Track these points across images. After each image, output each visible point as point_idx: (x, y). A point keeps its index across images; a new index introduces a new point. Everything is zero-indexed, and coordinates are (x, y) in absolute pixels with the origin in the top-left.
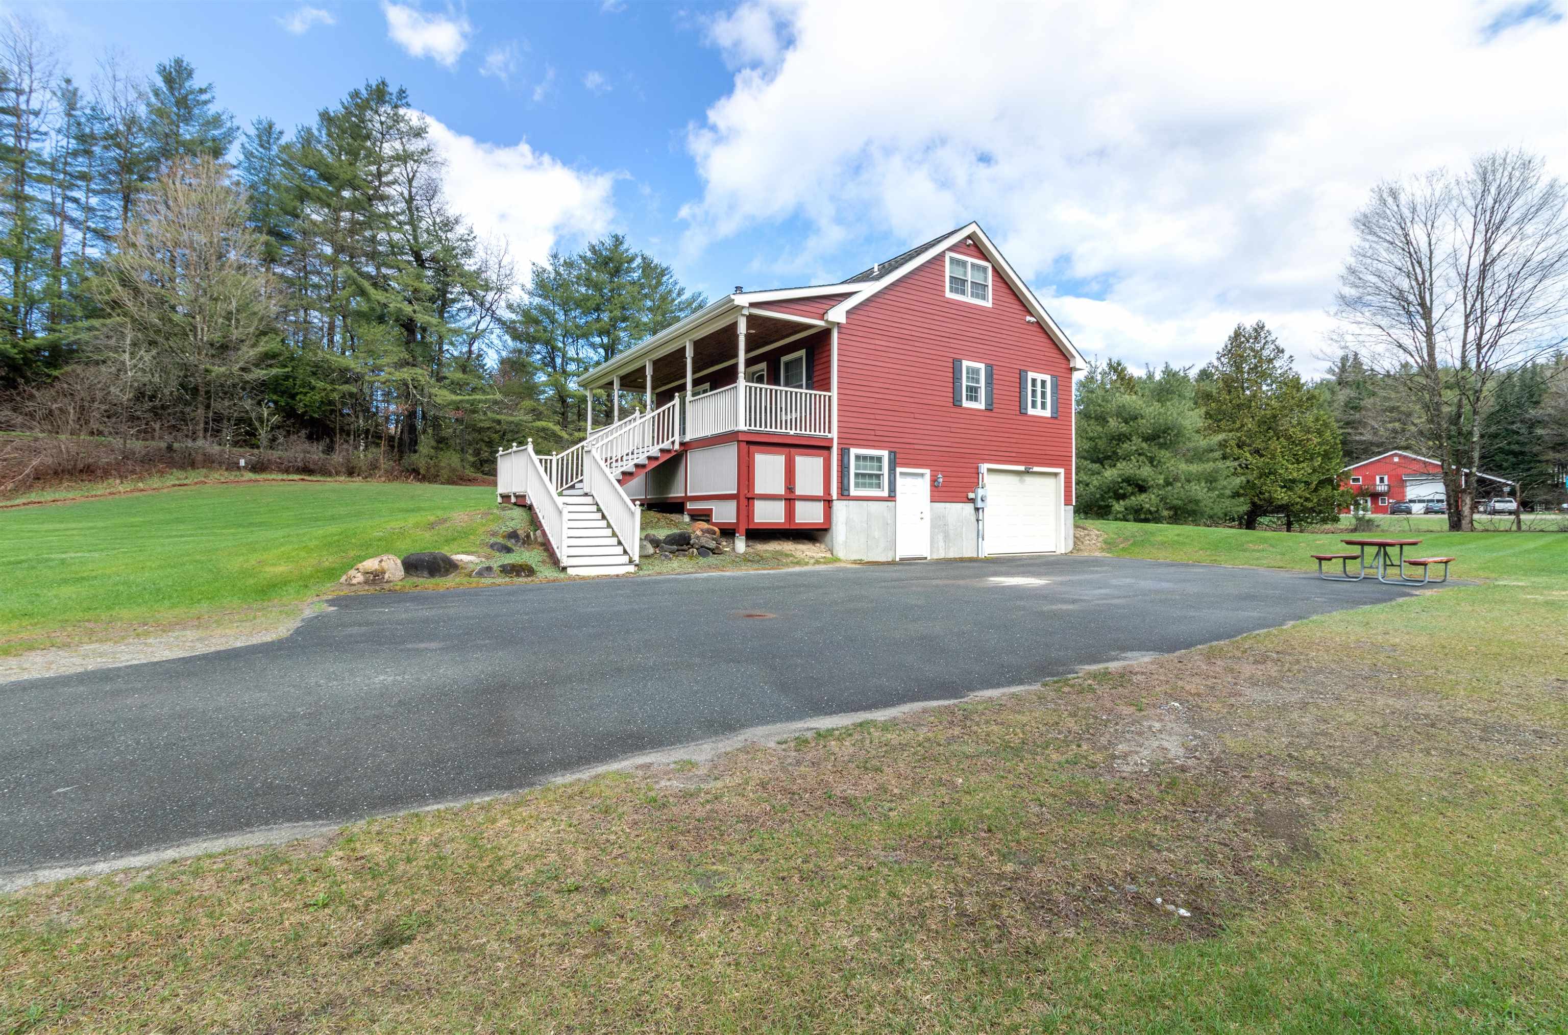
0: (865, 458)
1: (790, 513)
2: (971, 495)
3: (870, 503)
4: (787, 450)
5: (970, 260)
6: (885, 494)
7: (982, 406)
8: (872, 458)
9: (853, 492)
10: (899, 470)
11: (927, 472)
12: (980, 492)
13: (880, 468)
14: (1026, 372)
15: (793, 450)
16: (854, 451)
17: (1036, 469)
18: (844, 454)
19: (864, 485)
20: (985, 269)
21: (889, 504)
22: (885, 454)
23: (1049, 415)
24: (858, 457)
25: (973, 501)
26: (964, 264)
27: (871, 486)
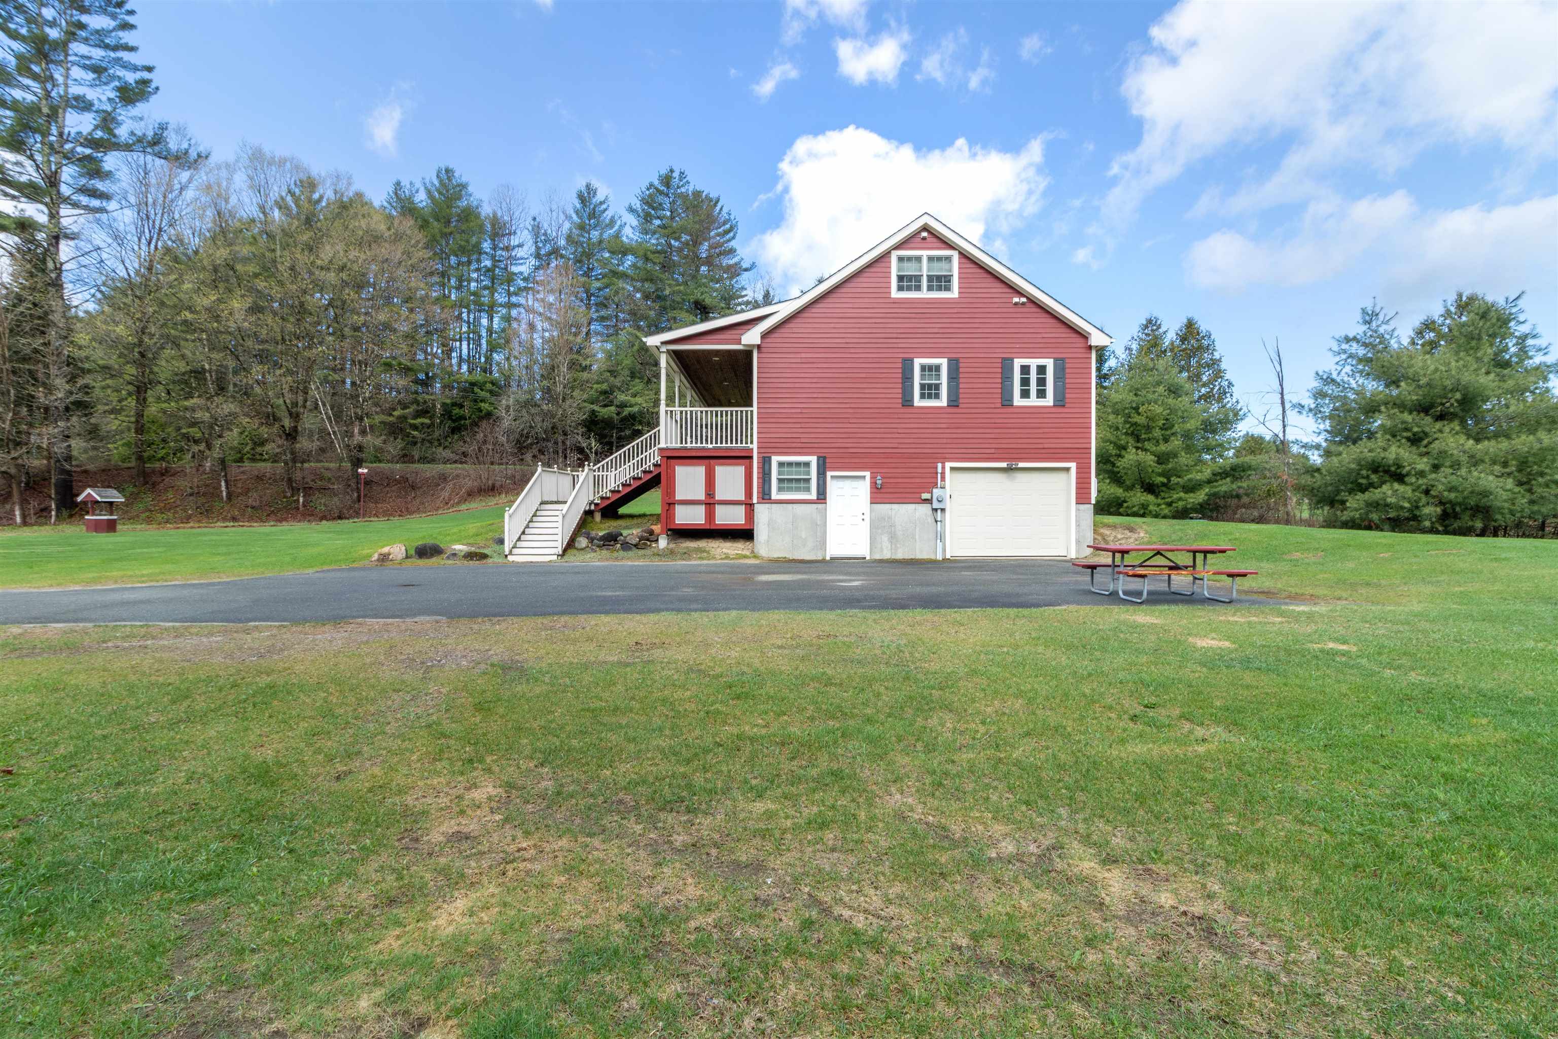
0: (790, 464)
1: (710, 515)
2: (925, 496)
3: (795, 506)
4: (707, 461)
5: (925, 253)
6: (813, 496)
7: (943, 402)
8: (798, 464)
9: (775, 495)
10: (829, 474)
11: (867, 474)
12: (936, 492)
13: (808, 473)
14: (1012, 360)
15: (712, 462)
16: (775, 459)
17: (1021, 465)
18: (765, 462)
19: (790, 489)
20: (948, 259)
21: (820, 506)
22: (813, 460)
23: (1051, 403)
24: (781, 464)
25: (929, 501)
26: (919, 259)
27: (798, 490)
